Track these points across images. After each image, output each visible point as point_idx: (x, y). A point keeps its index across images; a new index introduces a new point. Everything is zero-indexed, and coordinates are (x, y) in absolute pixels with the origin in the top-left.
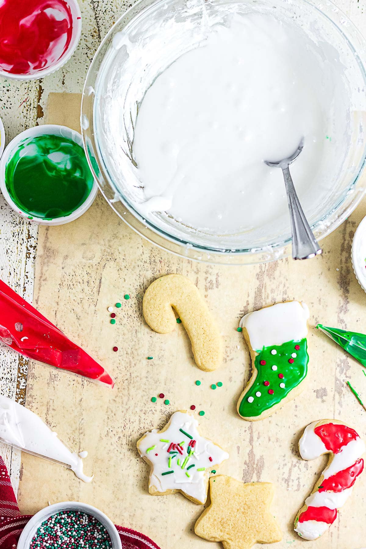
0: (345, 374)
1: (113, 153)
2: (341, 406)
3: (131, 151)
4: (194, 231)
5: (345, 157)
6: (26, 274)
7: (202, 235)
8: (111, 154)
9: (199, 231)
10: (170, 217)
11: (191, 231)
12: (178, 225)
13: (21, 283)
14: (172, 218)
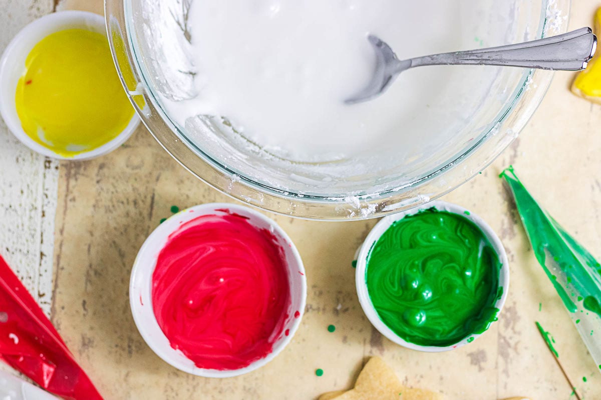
0: (513, 329)
1: (152, 19)
2: (508, 376)
3: (186, 17)
4: (257, 149)
5: (497, 75)
6: (46, 192)
7: (267, 158)
8: (149, 20)
9: (265, 151)
10: (227, 124)
11: (252, 150)
12: (235, 138)
13: (39, 204)
14: (230, 125)
